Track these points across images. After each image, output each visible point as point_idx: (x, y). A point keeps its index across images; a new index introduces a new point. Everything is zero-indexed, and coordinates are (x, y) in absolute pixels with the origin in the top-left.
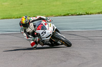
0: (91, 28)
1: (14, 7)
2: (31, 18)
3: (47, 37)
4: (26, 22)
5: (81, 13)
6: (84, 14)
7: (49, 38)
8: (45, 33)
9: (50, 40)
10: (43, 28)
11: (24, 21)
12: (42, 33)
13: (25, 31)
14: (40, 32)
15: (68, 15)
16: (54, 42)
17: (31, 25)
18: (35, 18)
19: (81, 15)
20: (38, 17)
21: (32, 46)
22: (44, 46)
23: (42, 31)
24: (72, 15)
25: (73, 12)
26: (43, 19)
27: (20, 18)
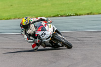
0: (80, 29)
1: (5, 8)
2: (32, 20)
3: (47, 39)
5: (70, 14)
6: (74, 15)
7: (49, 40)
8: (45, 34)
9: (51, 42)
11: (24, 23)
12: (42, 34)
14: (40, 33)
15: (57, 16)
16: (55, 43)
17: (32, 26)
19: (71, 16)
20: (39, 18)
21: (33, 48)
23: (42, 32)
24: (62, 16)
25: (62, 13)
27: (10, 19)
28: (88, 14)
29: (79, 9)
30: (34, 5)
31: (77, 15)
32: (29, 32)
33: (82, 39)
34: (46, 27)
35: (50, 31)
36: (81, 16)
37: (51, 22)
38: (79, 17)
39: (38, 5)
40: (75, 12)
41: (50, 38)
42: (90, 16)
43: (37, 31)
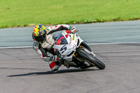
0: (104, 41)
2: (49, 28)
3: (68, 56)
4: (40, 33)
5: (89, 20)
6: (94, 22)
7: (71, 57)
8: (66, 49)
9: (74, 59)
10: (64, 42)
12: (62, 49)
13: (40, 47)
15: (72, 23)
18: (54, 28)
19: (91, 22)
20: (59, 26)
22: (71, 68)
23: (61, 46)
24: (78, 23)
26: (66, 29)
27: (6, 27)
28: (115, 20)
29: (102, 13)
30: (39, 7)
31: (100, 22)
32: (45, 45)
33: (106, 55)
34: (68, 39)
35: (72, 44)
36: (105, 23)
37: (75, 32)
38: (101, 24)
39: (46, 8)
40: (97, 18)
41: (73, 54)
42: (117, 23)
43: (56, 44)
